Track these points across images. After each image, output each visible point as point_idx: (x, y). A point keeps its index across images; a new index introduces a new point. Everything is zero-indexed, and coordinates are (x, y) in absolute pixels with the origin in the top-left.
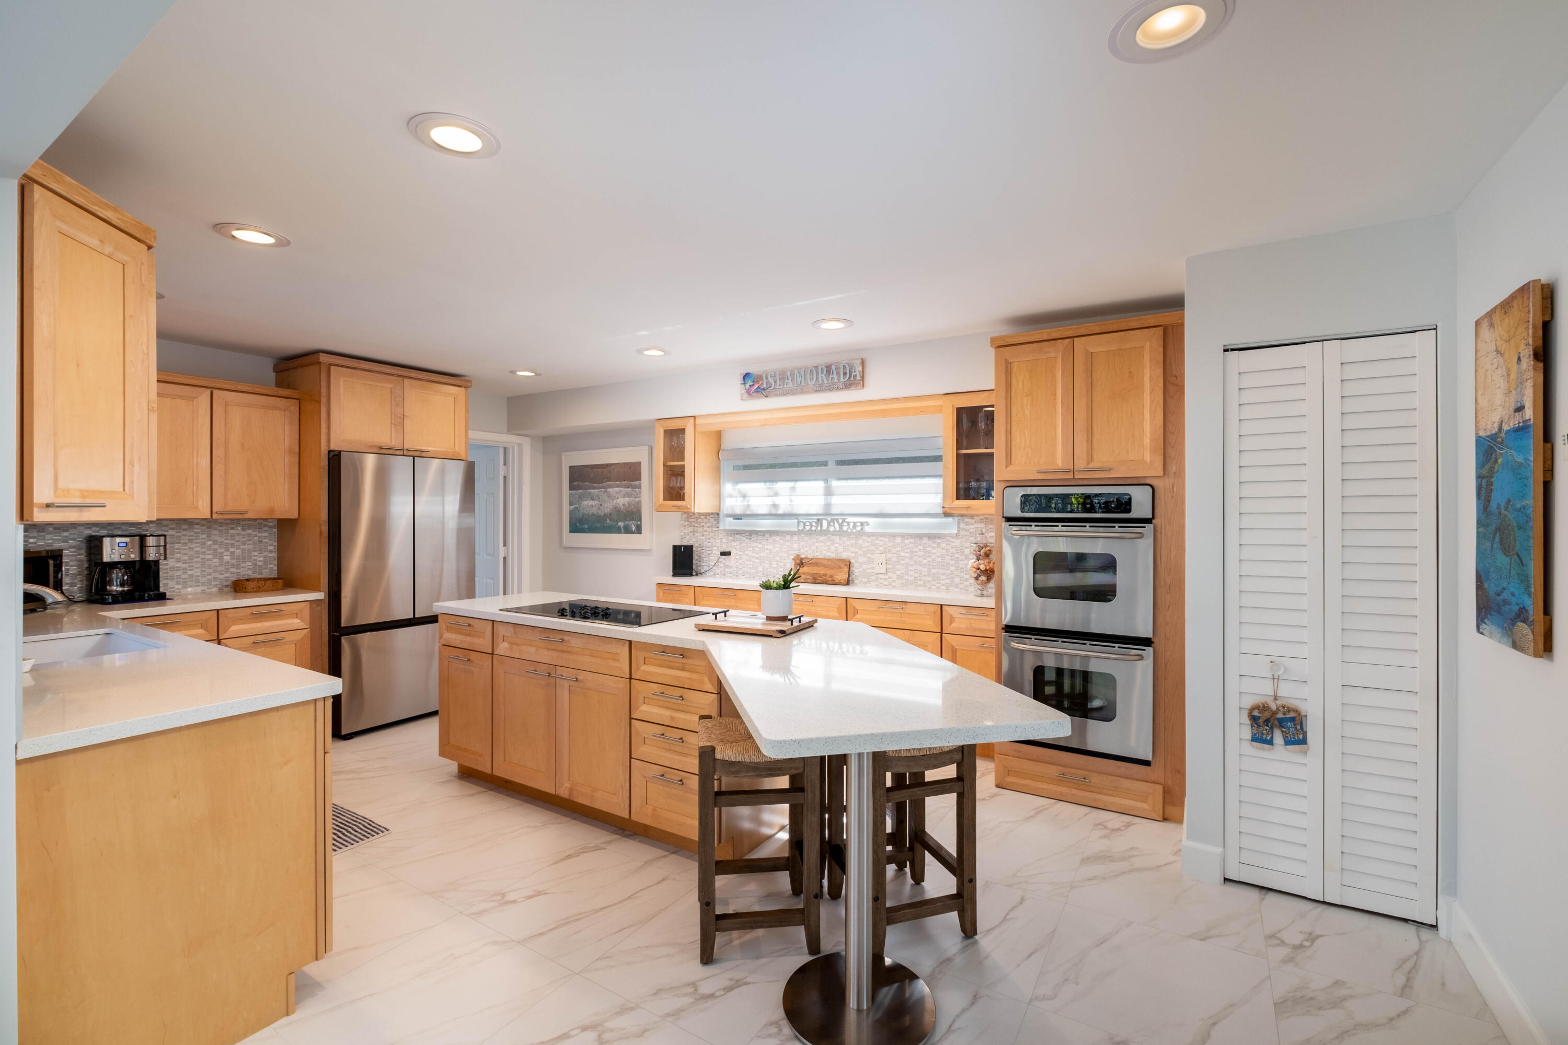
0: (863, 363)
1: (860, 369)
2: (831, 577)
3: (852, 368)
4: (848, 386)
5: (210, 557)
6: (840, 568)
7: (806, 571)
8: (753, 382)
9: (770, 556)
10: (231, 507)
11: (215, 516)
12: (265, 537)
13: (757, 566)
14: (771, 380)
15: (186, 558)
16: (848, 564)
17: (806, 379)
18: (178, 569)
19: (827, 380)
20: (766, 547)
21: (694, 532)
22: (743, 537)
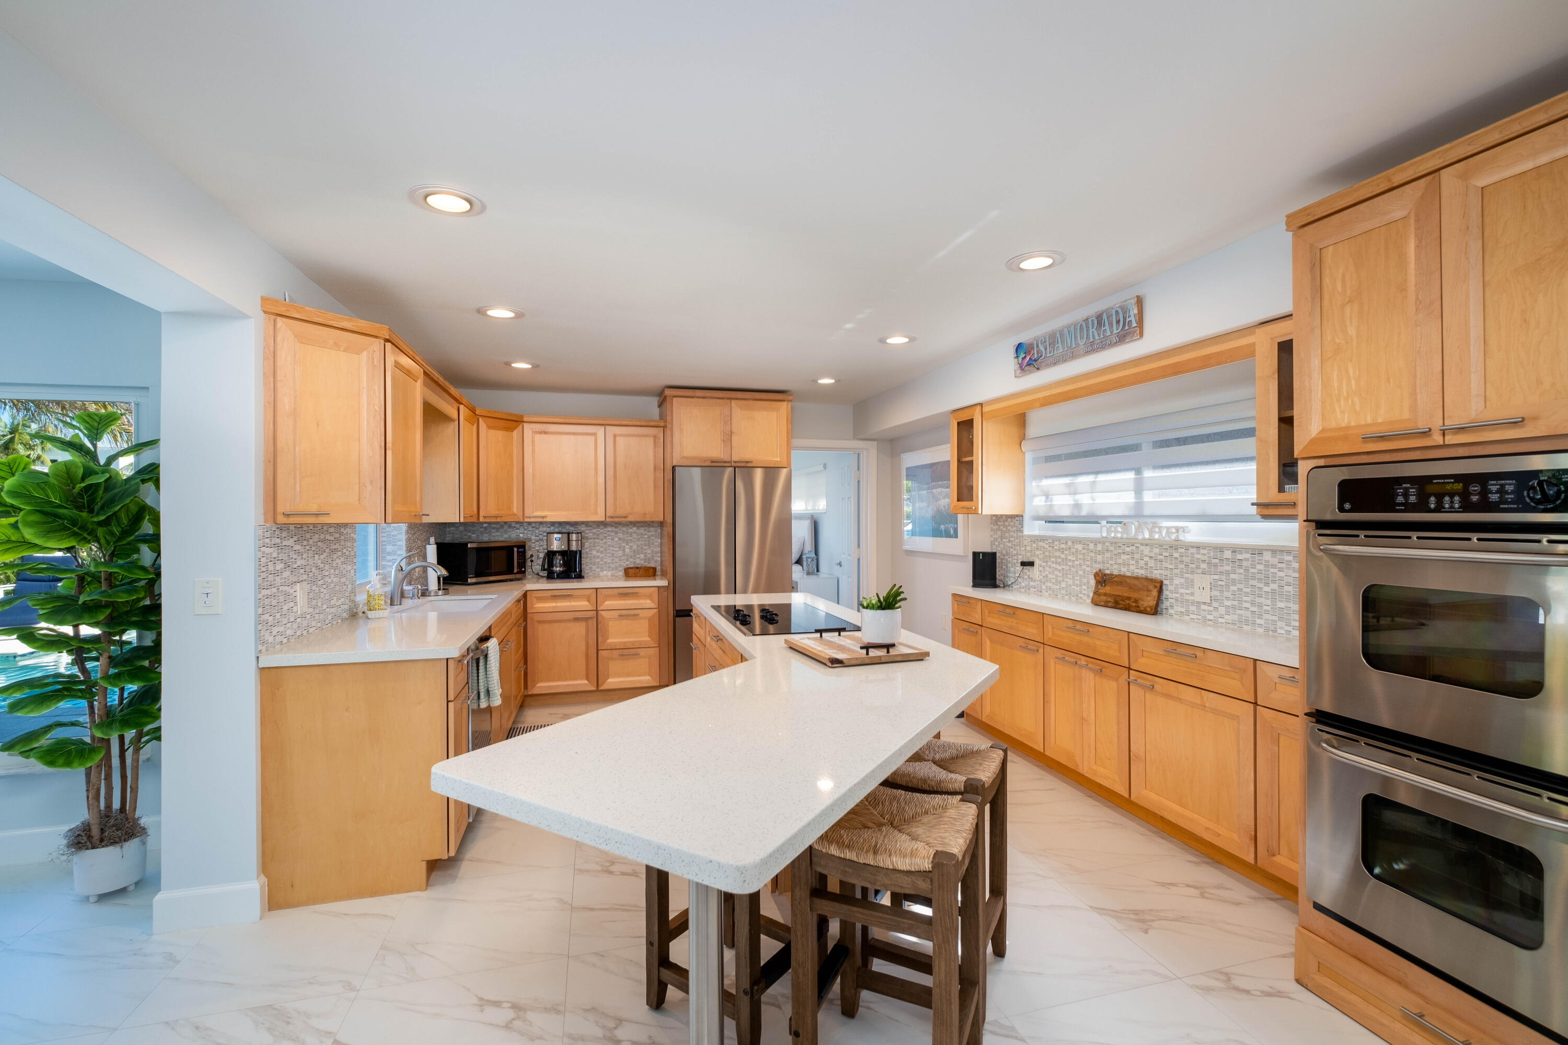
0: (1140, 301)
1: (1136, 311)
2: (1136, 601)
3: (1125, 310)
4: (1122, 338)
5: (617, 549)
6: (1149, 591)
7: (1108, 592)
8: (1025, 353)
9: (1073, 569)
10: (620, 512)
11: (608, 519)
12: (652, 536)
13: (1060, 583)
14: (1042, 348)
15: (602, 549)
16: (1158, 585)
17: (1076, 337)
18: (598, 557)
19: (1099, 335)
20: (1069, 557)
21: (1002, 537)
22: (1047, 544)
